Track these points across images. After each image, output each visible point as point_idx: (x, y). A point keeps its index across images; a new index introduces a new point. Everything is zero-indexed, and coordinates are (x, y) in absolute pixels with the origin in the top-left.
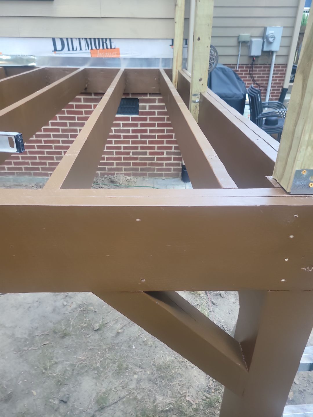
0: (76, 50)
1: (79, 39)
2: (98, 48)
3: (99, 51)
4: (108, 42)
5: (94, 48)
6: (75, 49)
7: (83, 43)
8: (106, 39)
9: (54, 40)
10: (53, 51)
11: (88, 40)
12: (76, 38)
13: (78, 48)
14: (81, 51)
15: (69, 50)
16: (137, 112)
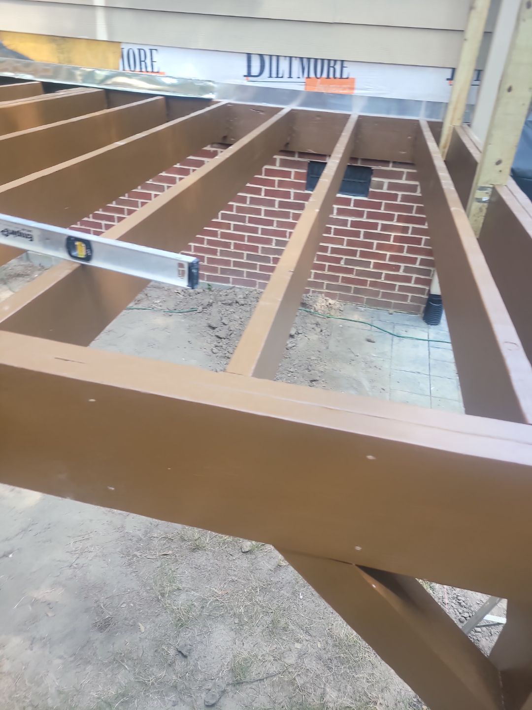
0: (282, 77)
1: (291, 58)
2: (319, 76)
3: (319, 80)
4: (338, 67)
5: (312, 75)
6: (280, 76)
7: (296, 64)
8: (335, 61)
9: (249, 56)
10: (245, 76)
11: (305, 61)
12: (286, 57)
13: (287, 75)
14: (290, 80)
15: (270, 77)
16: (365, 193)
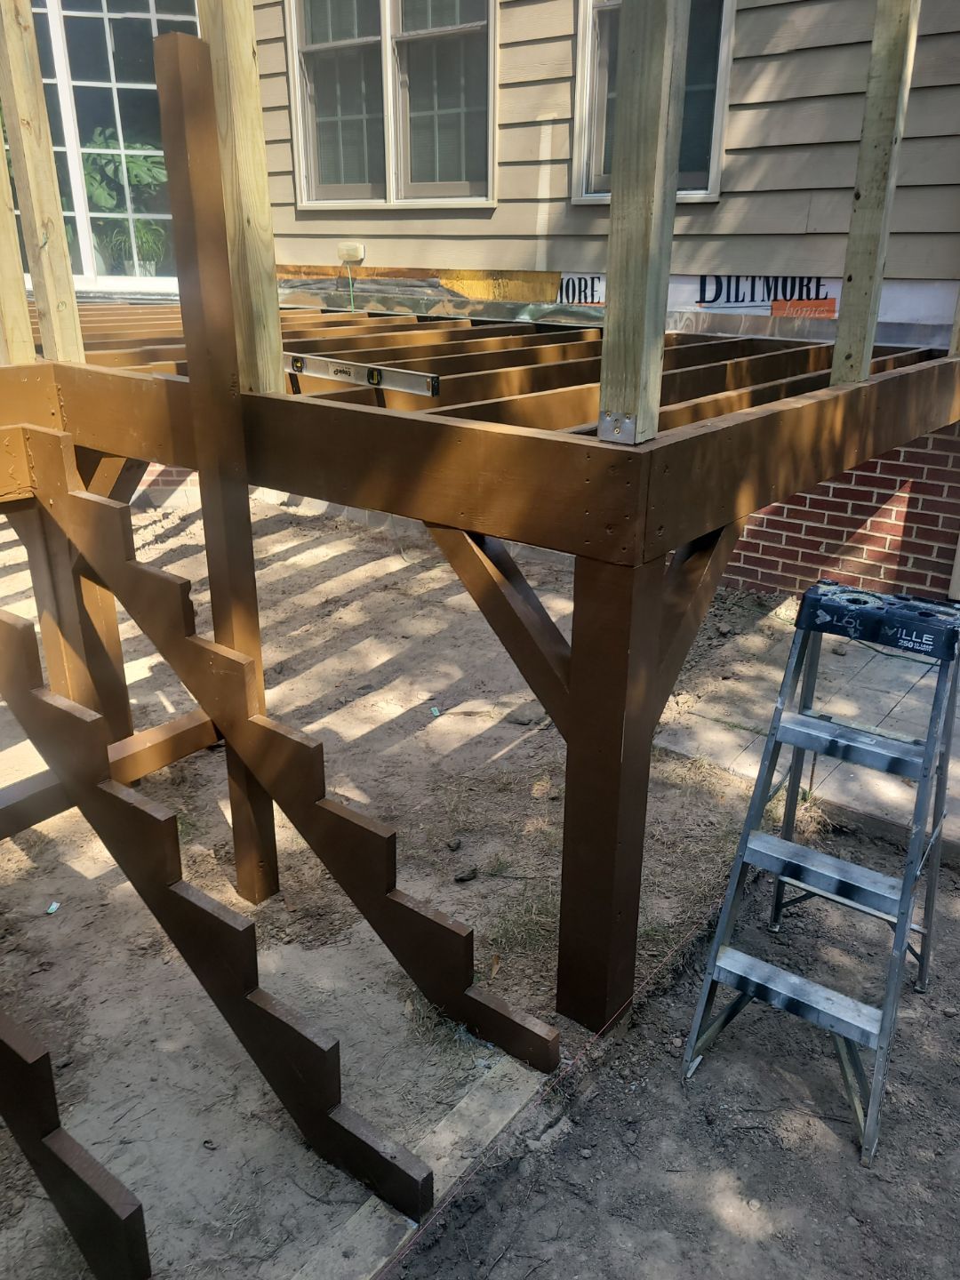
0: (743, 301)
1: (754, 278)
2: (788, 297)
3: (789, 303)
4: (813, 286)
5: (780, 296)
6: (740, 299)
8: (810, 279)
9: (703, 279)
10: (697, 302)
11: (771, 280)
12: (747, 277)
13: (748, 298)
14: (753, 304)
